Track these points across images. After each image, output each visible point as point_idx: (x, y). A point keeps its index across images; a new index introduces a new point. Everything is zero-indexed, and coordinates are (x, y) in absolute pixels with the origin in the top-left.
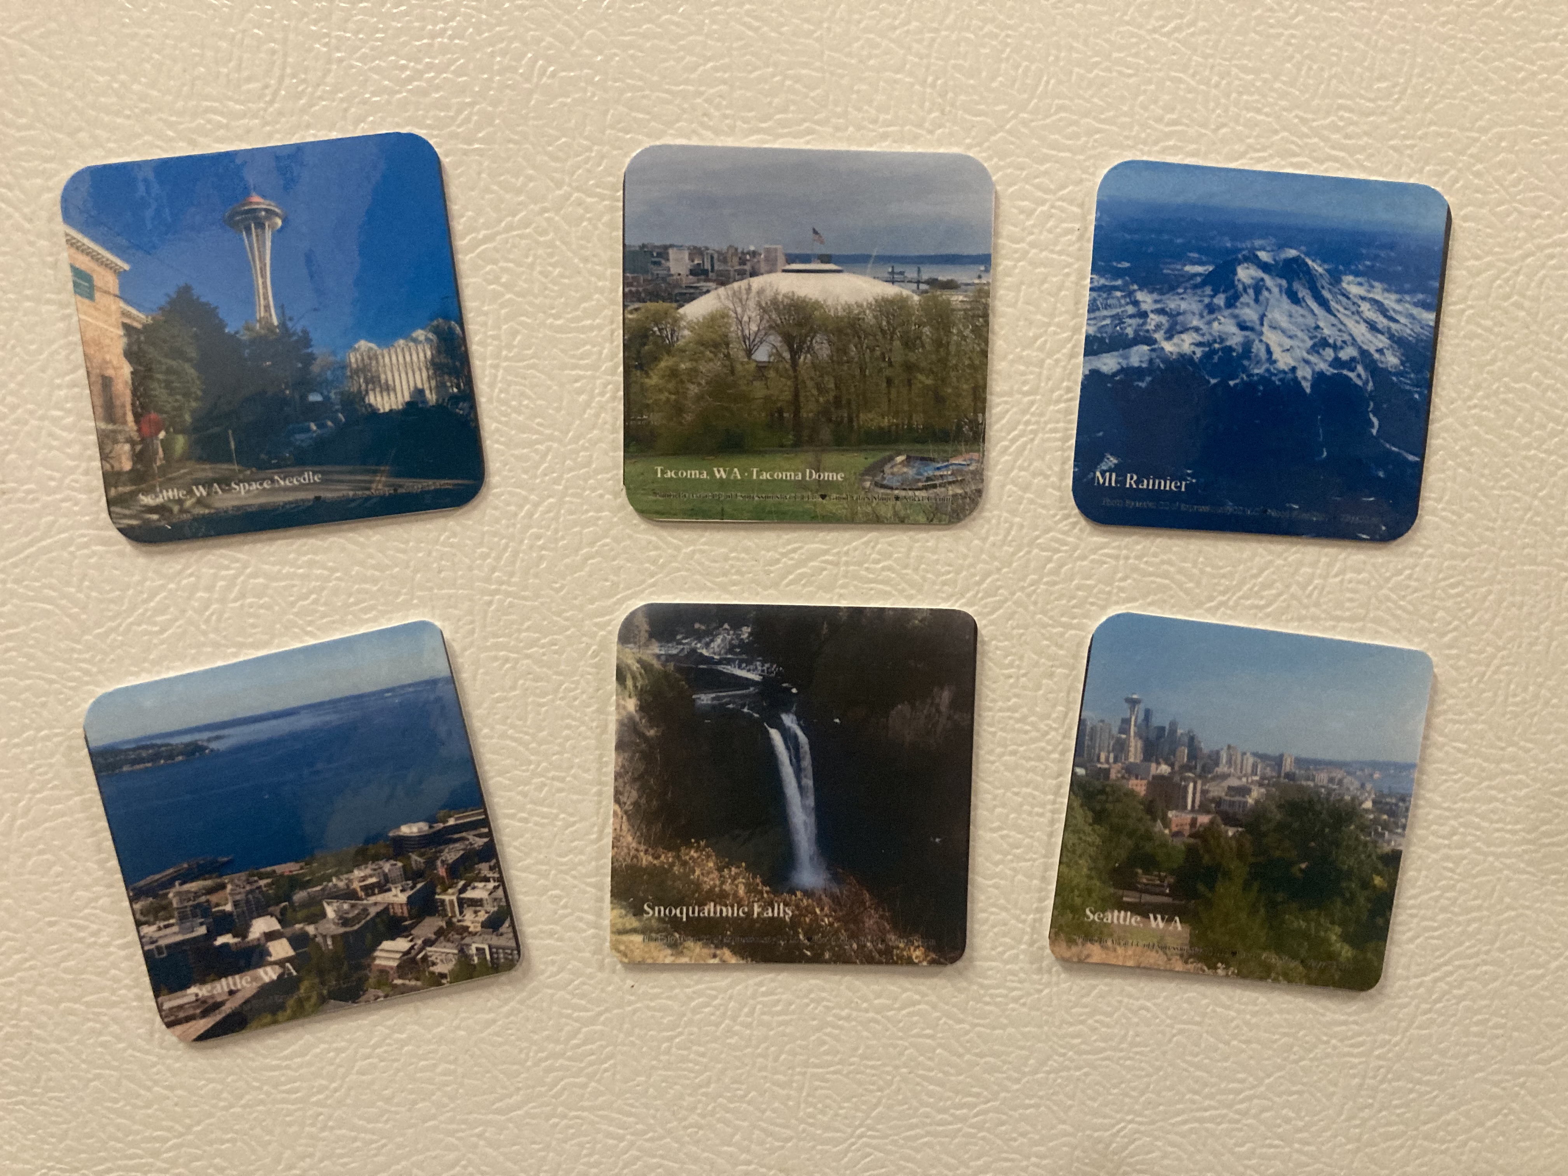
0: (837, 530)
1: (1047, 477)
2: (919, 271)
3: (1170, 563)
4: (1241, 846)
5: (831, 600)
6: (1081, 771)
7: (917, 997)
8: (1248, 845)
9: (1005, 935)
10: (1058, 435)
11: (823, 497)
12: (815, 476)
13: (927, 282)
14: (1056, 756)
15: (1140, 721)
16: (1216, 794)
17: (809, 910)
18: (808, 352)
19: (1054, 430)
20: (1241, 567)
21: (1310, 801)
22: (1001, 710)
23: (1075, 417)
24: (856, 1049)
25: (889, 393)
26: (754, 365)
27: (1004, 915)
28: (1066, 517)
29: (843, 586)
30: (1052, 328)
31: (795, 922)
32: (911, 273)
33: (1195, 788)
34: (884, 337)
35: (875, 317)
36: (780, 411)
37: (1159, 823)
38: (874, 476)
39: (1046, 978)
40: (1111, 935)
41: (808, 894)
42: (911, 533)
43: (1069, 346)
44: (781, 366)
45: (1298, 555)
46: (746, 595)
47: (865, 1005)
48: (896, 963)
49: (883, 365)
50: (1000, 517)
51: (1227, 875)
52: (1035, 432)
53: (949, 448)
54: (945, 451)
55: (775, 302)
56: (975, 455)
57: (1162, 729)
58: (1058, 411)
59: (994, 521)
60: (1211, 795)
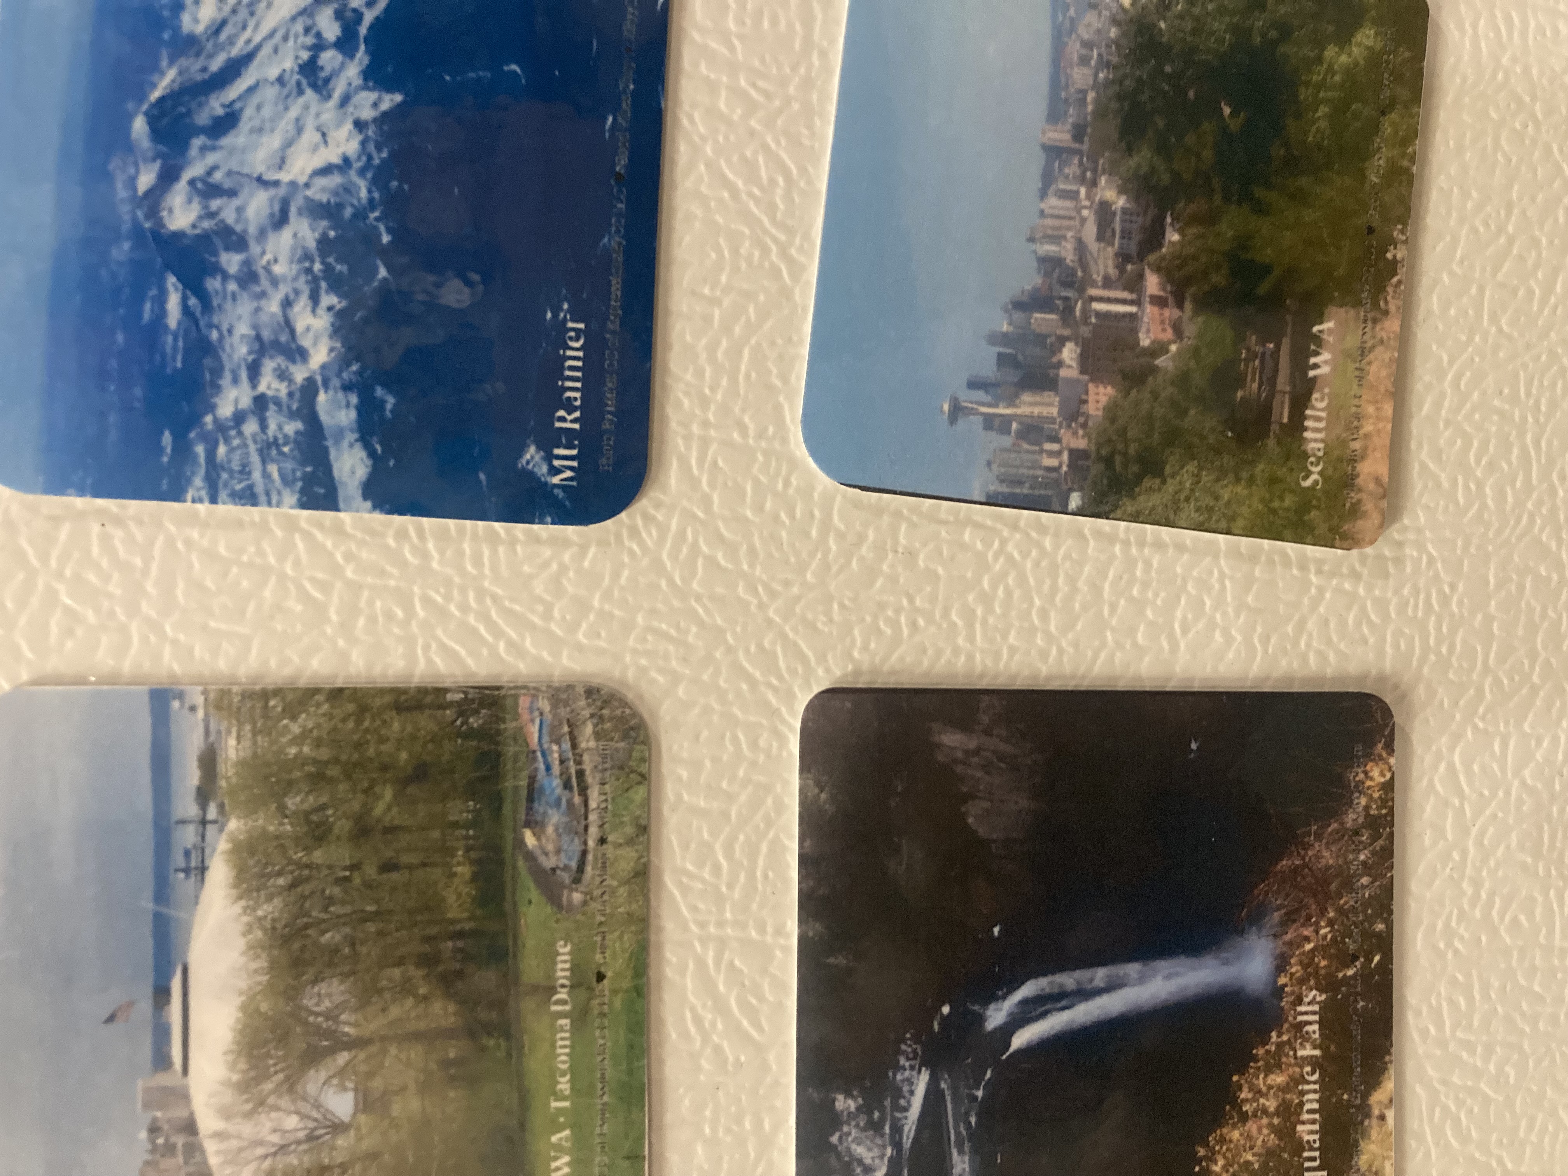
0: (660, 946)
1: (563, 569)
2: (183, 822)
3: (712, 349)
4: (1194, 220)
5: (785, 949)
6: (1075, 500)
7: (1442, 767)
8: (1192, 208)
9: (1342, 622)
10: (486, 552)
11: (600, 977)
12: (562, 995)
13: (204, 807)
14: (1048, 543)
15: (988, 399)
16: (1110, 263)
17: (1308, 962)
18: (335, 1019)
19: (478, 561)
20: (720, 219)
21: (1119, 97)
22: (971, 638)
23: (451, 523)
24: (1524, 866)
25: (410, 867)
26: (362, 1118)
27: (1311, 625)
28: (634, 532)
29: (762, 930)
30: (289, 571)
31: (1328, 985)
32: (188, 836)
33: (1101, 300)
34: (308, 879)
35: (270, 898)
36: (446, 1064)
37: (1160, 362)
38: (562, 886)
39: (1410, 551)
40: (1344, 443)
41: (1281, 966)
42: (666, 810)
43: (319, 536)
44: (363, 1068)
45: (697, 117)
46: (778, 1103)
47: (1456, 856)
48: (1392, 809)
49: (357, 881)
50: (635, 651)
51: (1243, 243)
52: (481, 593)
53: (510, 750)
54: (516, 760)
55: (245, 1086)
56: (524, 702)
57: (1002, 359)
58: (442, 553)
59: (643, 662)
60: (1113, 272)
